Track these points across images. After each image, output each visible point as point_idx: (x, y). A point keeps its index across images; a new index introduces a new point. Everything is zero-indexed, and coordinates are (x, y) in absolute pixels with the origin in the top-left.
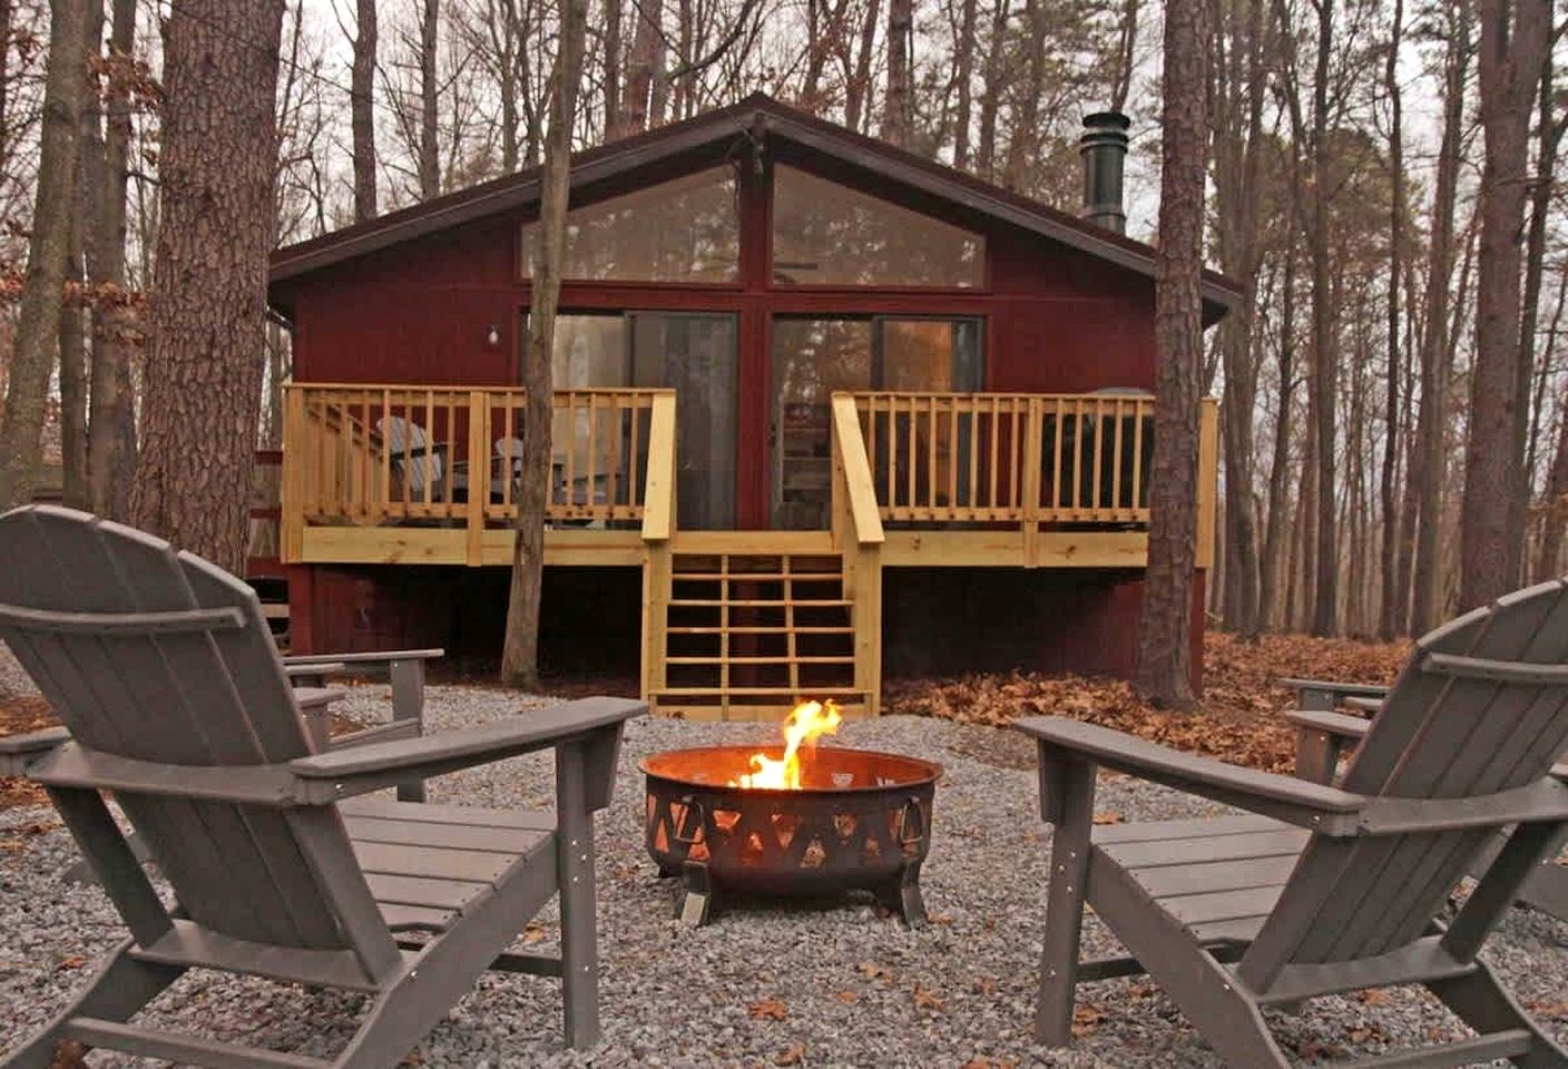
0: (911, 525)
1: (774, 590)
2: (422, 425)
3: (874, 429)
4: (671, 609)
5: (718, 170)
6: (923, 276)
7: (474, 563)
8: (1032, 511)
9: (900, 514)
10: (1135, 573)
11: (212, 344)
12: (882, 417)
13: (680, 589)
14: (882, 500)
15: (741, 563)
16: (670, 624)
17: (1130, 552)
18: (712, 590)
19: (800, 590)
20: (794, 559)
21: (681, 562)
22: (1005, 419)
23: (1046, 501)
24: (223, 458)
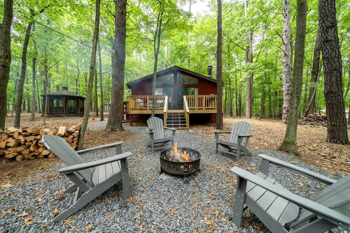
0: (192, 109)
1: (178, 116)
2: (142, 100)
3: (188, 99)
4: (167, 119)
5: (171, 73)
6: (192, 83)
7: (148, 114)
8: (204, 107)
9: (191, 108)
10: (216, 113)
11: (118, 93)
12: (189, 98)
13: (168, 117)
14: (189, 106)
15: (175, 113)
16: (167, 120)
17: (215, 111)
18: (172, 116)
19: (181, 116)
20: (180, 113)
21: (168, 114)
22: (201, 98)
23: (206, 106)
24: (119, 105)
